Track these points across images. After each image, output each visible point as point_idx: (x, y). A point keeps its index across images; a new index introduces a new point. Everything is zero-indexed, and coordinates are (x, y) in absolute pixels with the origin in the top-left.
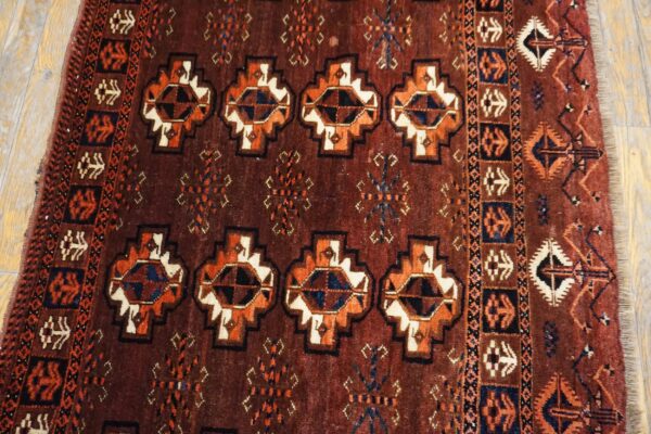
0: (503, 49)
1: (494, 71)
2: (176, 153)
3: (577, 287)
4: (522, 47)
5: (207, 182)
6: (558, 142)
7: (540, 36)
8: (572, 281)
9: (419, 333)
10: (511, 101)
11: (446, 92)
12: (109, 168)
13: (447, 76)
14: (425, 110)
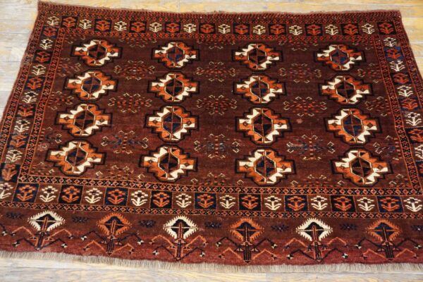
0: (308, 210)
1: (293, 204)
2: (232, 58)
3: (172, 240)
4: (310, 221)
5: (220, 72)
6: (252, 237)
7: (320, 233)
8: (176, 237)
9: (152, 162)
10: (276, 213)
11: (277, 177)
12: (223, 36)
13: (287, 178)
14: (265, 167)
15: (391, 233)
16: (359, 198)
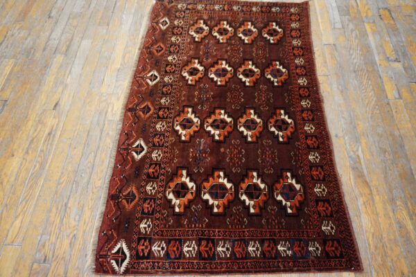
0: (154, 147)
1: (159, 138)
2: (277, 108)
3: (146, 74)
4: (145, 148)
5: (264, 99)
6: (141, 113)
7: (137, 153)
8: (148, 76)
9: (194, 64)
10: (155, 127)
11: (179, 130)
12: (299, 103)
13: (178, 136)
14: (187, 124)
15: (128, 202)
16: (157, 184)
